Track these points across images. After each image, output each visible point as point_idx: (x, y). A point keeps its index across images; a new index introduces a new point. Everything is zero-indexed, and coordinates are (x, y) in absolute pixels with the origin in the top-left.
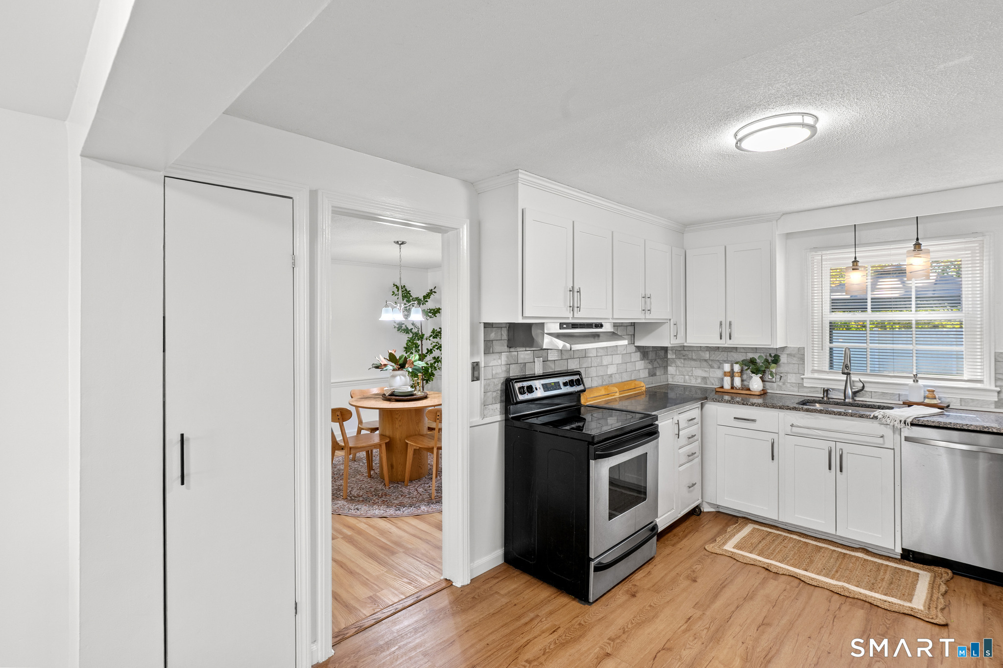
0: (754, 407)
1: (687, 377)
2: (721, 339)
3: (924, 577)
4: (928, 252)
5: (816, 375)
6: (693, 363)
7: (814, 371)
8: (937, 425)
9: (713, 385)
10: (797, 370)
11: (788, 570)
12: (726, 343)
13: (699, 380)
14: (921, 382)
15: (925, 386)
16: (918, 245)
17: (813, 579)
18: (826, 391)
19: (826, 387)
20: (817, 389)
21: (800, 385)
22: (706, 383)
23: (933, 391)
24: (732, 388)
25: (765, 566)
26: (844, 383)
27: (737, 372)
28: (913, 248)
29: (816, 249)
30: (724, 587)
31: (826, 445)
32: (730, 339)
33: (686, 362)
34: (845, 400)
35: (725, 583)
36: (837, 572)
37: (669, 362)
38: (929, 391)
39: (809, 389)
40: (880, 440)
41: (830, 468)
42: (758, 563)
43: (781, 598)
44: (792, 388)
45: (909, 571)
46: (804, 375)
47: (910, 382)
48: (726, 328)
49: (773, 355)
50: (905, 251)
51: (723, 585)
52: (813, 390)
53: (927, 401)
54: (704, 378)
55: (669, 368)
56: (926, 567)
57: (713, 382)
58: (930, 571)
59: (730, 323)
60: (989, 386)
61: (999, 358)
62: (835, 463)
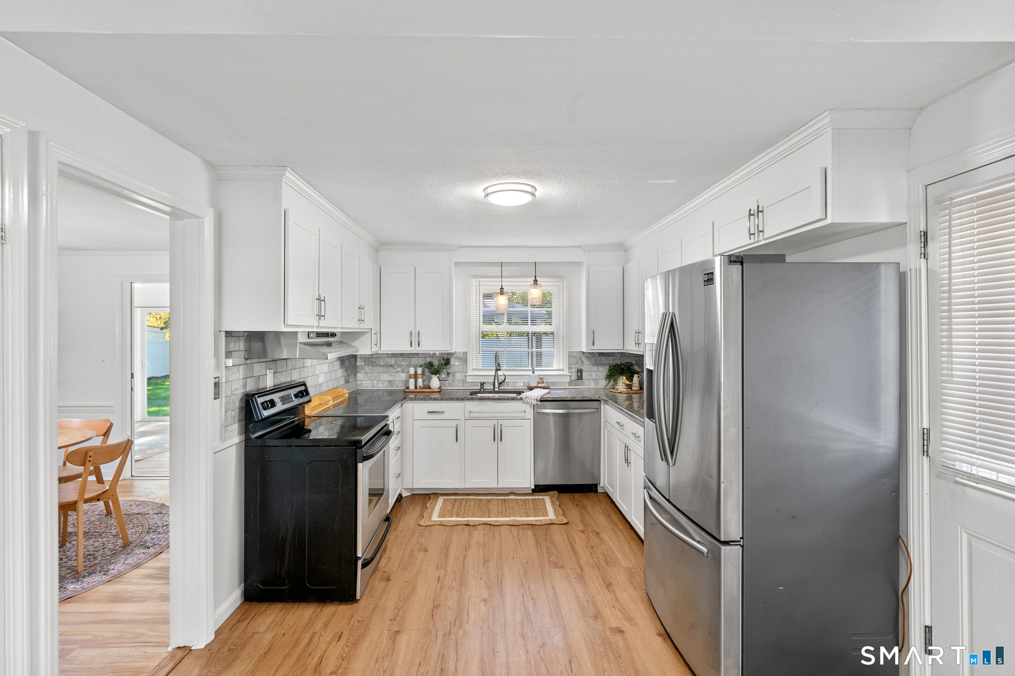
0: (443, 401)
1: (375, 382)
2: (411, 346)
3: (547, 500)
4: (541, 286)
5: (475, 373)
6: (380, 369)
7: (474, 370)
8: (552, 399)
9: (398, 387)
10: (462, 369)
11: (480, 521)
12: (415, 350)
13: (386, 384)
14: (537, 373)
15: (539, 375)
16: (536, 281)
17: (496, 521)
18: (482, 384)
19: (483, 381)
20: (475, 383)
21: (464, 382)
22: (392, 386)
23: (542, 378)
24: (416, 388)
25: (465, 523)
26: (493, 377)
27: (420, 375)
28: (533, 283)
29: (475, 276)
30: (448, 547)
31: (491, 423)
32: (419, 346)
33: (374, 368)
34: (494, 389)
35: (447, 544)
36: (506, 512)
37: (358, 369)
38: (540, 378)
39: (470, 384)
40: (523, 414)
41: (494, 440)
42: (460, 523)
43: (486, 540)
44: (459, 384)
45: (539, 499)
46: (467, 373)
47: (530, 373)
48: (415, 337)
49: (445, 359)
50: (529, 284)
51: (447, 545)
52: (472, 384)
53: (539, 385)
54: (390, 382)
55: (358, 375)
56: (545, 493)
57: (398, 384)
58: (548, 495)
59: (419, 333)
60: (566, 372)
61: (571, 355)
62: (498, 435)
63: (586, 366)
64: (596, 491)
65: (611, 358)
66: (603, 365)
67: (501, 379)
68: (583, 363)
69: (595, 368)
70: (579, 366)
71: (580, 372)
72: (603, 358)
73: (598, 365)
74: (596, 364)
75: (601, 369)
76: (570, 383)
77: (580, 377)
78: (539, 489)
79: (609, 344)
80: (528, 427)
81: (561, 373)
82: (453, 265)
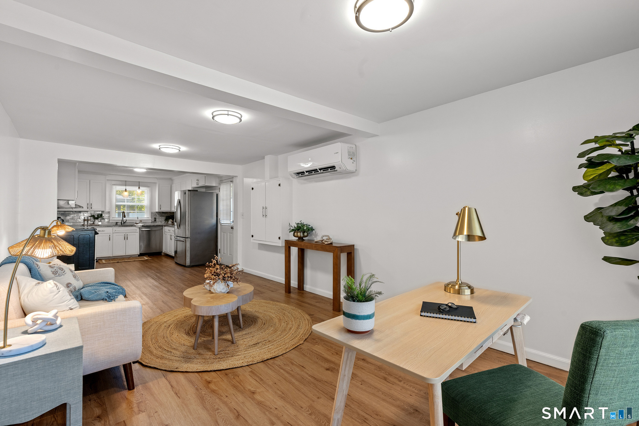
0: (104, 227)
5: (113, 219)
7: (113, 218)
8: (146, 226)
10: (108, 217)
12: (89, 210)
16: (139, 188)
17: (128, 261)
18: (117, 223)
20: (114, 222)
21: (108, 221)
23: (142, 220)
26: (121, 221)
27: (90, 219)
29: (114, 185)
31: (123, 234)
32: (92, 209)
34: (122, 225)
39: (111, 222)
40: (135, 231)
41: (124, 240)
42: (115, 262)
44: (106, 222)
45: (141, 257)
46: (110, 219)
47: (137, 219)
49: (100, 213)
53: (141, 222)
56: (144, 256)
59: (91, 204)
60: (150, 219)
61: (152, 213)
62: (126, 238)
63: (158, 216)
64: (161, 255)
65: (166, 214)
66: (163, 216)
67: (125, 221)
68: (156, 216)
69: (161, 217)
70: (155, 217)
71: (155, 218)
72: (164, 214)
73: (162, 216)
74: (161, 216)
75: (163, 218)
76: (152, 222)
77: (155, 221)
78: (141, 255)
79: (166, 209)
80: (137, 235)
81: (148, 219)
82: (106, 180)
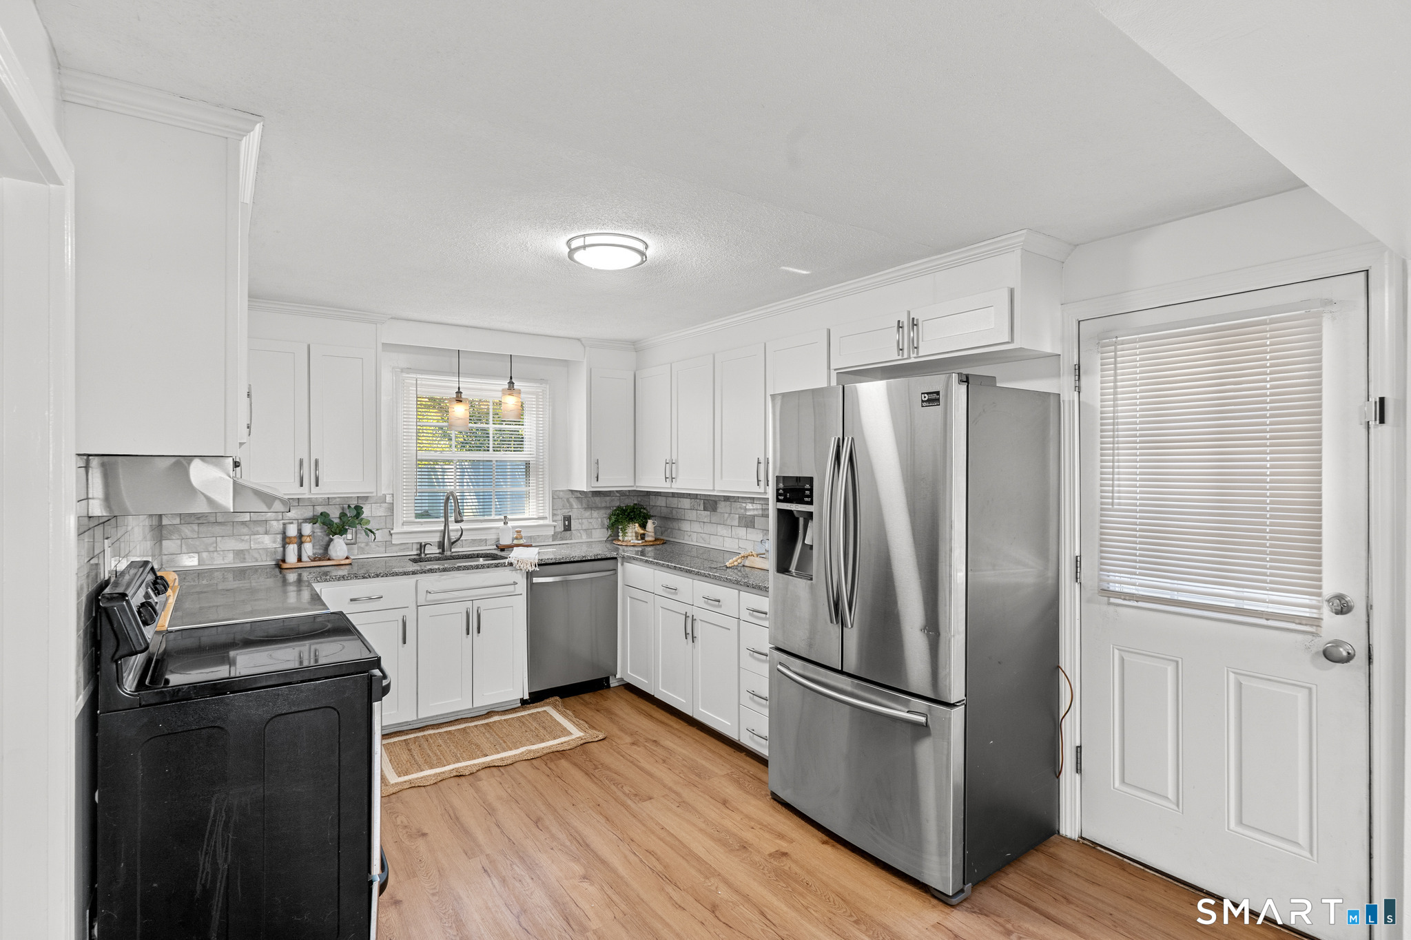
0: (380, 578)
1: (205, 555)
2: (302, 485)
3: (551, 711)
4: (519, 392)
5: (406, 528)
6: (217, 529)
7: (402, 523)
9: (257, 561)
10: (384, 524)
11: (475, 765)
12: (304, 493)
13: (231, 556)
14: (510, 524)
15: (514, 527)
16: (511, 383)
17: (502, 759)
18: (422, 547)
19: (423, 541)
20: (407, 546)
21: (388, 544)
22: (244, 560)
23: (520, 532)
24: (300, 560)
25: (455, 774)
26: (440, 534)
27: (309, 536)
28: (507, 387)
29: (409, 370)
30: (458, 819)
31: (462, 607)
32: (317, 485)
33: (203, 529)
34: (441, 553)
36: (505, 742)
37: (164, 532)
38: (517, 532)
39: (399, 547)
40: (508, 588)
41: (468, 633)
42: (447, 775)
43: (510, 791)
44: (377, 548)
45: (539, 712)
46: (393, 529)
47: (501, 524)
48: (309, 471)
49: (353, 506)
50: (500, 388)
51: (453, 816)
52: (402, 547)
53: (516, 542)
54: (239, 554)
55: (165, 543)
56: (542, 703)
57: (256, 555)
58: (548, 704)
59: (317, 462)
60: (548, 522)
61: (555, 496)
62: (473, 625)
63: (576, 511)
64: (608, 686)
65: (608, 498)
66: (598, 508)
67: (454, 536)
68: (571, 507)
69: (587, 514)
70: (566, 512)
71: (568, 519)
72: (597, 499)
73: (591, 508)
74: (590, 507)
75: (595, 514)
76: (554, 537)
77: (568, 528)
78: (536, 697)
79: (617, 480)
80: (519, 605)
81: (541, 522)
82: (380, 346)
